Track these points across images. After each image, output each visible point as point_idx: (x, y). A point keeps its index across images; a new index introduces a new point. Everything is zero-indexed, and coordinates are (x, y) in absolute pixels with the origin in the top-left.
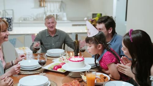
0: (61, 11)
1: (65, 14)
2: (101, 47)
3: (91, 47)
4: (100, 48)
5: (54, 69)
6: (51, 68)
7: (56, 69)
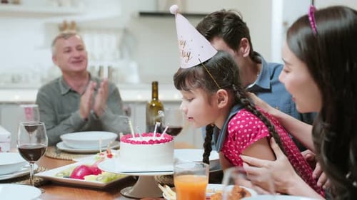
0: (122, 57)
1: (134, 65)
2: (226, 98)
3: (194, 102)
4: (222, 105)
5: (74, 175)
6: (64, 174)
7: (82, 177)
